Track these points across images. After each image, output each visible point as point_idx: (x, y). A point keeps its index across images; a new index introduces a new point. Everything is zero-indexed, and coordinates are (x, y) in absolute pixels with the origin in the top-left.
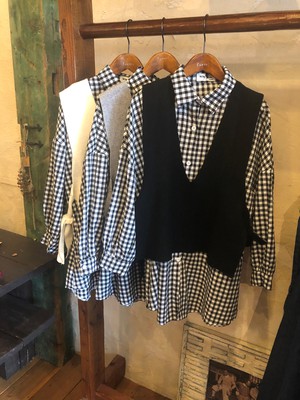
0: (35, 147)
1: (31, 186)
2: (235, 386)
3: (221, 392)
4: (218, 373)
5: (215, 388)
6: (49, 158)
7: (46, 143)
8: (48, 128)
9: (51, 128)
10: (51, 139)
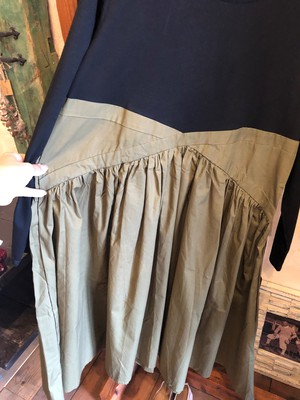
0: (15, 64)
1: (20, 123)
2: (296, 336)
3: (278, 340)
4: (275, 323)
5: (271, 337)
6: (38, 81)
7: (31, 58)
8: (28, 33)
9: (34, 33)
10: (36, 51)
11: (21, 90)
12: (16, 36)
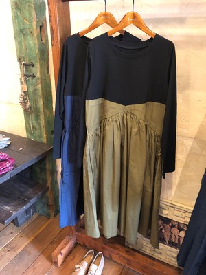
0: (30, 78)
6: (40, 86)
7: (38, 75)
8: (38, 65)
9: (41, 65)
10: (41, 72)
11: (31, 90)
12: (33, 65)
